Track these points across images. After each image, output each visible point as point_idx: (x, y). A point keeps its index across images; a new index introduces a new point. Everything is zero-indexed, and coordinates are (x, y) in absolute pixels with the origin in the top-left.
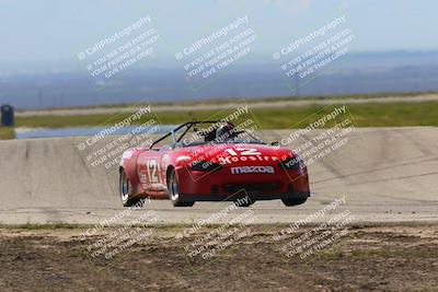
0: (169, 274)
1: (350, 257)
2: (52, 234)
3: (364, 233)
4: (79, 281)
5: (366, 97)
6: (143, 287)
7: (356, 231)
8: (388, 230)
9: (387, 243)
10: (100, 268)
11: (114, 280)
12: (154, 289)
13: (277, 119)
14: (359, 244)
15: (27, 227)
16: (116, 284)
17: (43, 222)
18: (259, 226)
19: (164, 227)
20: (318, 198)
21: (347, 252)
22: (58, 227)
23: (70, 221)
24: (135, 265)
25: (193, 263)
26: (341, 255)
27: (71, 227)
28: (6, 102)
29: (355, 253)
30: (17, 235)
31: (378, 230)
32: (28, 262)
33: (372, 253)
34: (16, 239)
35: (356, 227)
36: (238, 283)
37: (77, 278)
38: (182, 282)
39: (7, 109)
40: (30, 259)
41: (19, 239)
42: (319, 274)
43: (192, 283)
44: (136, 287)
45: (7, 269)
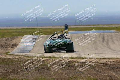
0: (110, 71)
2: (78, 60)
4: (86, 73)
6: (103, 75)
10: (91, 70)
12: (106, 75)
15: (71, 58)
16: (95, 74)
17: (76, 57)
19: (109, 59)
22: (80, 58)
23: (83, 57)
24: (101, 69)
25: (117, 69)
27: (83, 58)
32: (71, 68)
38: (114, 74)
39: (66, 25)
41: (69, 62)
43: (116, 74)
44: (101, 75)
45: (66, 69)
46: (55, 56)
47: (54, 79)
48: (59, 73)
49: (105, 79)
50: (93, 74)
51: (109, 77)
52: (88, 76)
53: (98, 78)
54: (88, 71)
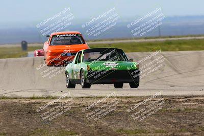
1: (184, 111)
2: (45, 101)
3: (190, 100)
5: (192, 36)
6: (87, 126)
7: (186, 99)
8: (201, 99)
9: (201, 105)
10: (67, 117)
11: (74, 122)
12: (93, 127)
13: (150, 47)
14: (187, 105)
15: (33, 98)
17: (41, 96)
18: (141, 97)
20: (169, 83)
21: (182, 109)
22: (48, 98)
23: (53, 95)
26: (179, 110)
27: (54, 98)
28: (24, 40)
29: (186, 109)
30: (29, 102)
31: (197, 98)
32: (33, 115)
33: (194, 109)
34: (28, 104)
35: (186, 97)
36: (131, 124)
37: (57, 122)
38: (105, 124)
39: (24, 43)
40: (34, 113)
41: (29, 104)
42: (169, 119)
43: (110, 124)
44: (84, 126)
45: (24, 117)
46: (6, 95)
47: (5, 134)
48: (13, 123)
49: (91, 133)
50: (70, 124)
51: (97, 130)
52: (62, 128)
53: (79, 131)
54: (62, 120)
